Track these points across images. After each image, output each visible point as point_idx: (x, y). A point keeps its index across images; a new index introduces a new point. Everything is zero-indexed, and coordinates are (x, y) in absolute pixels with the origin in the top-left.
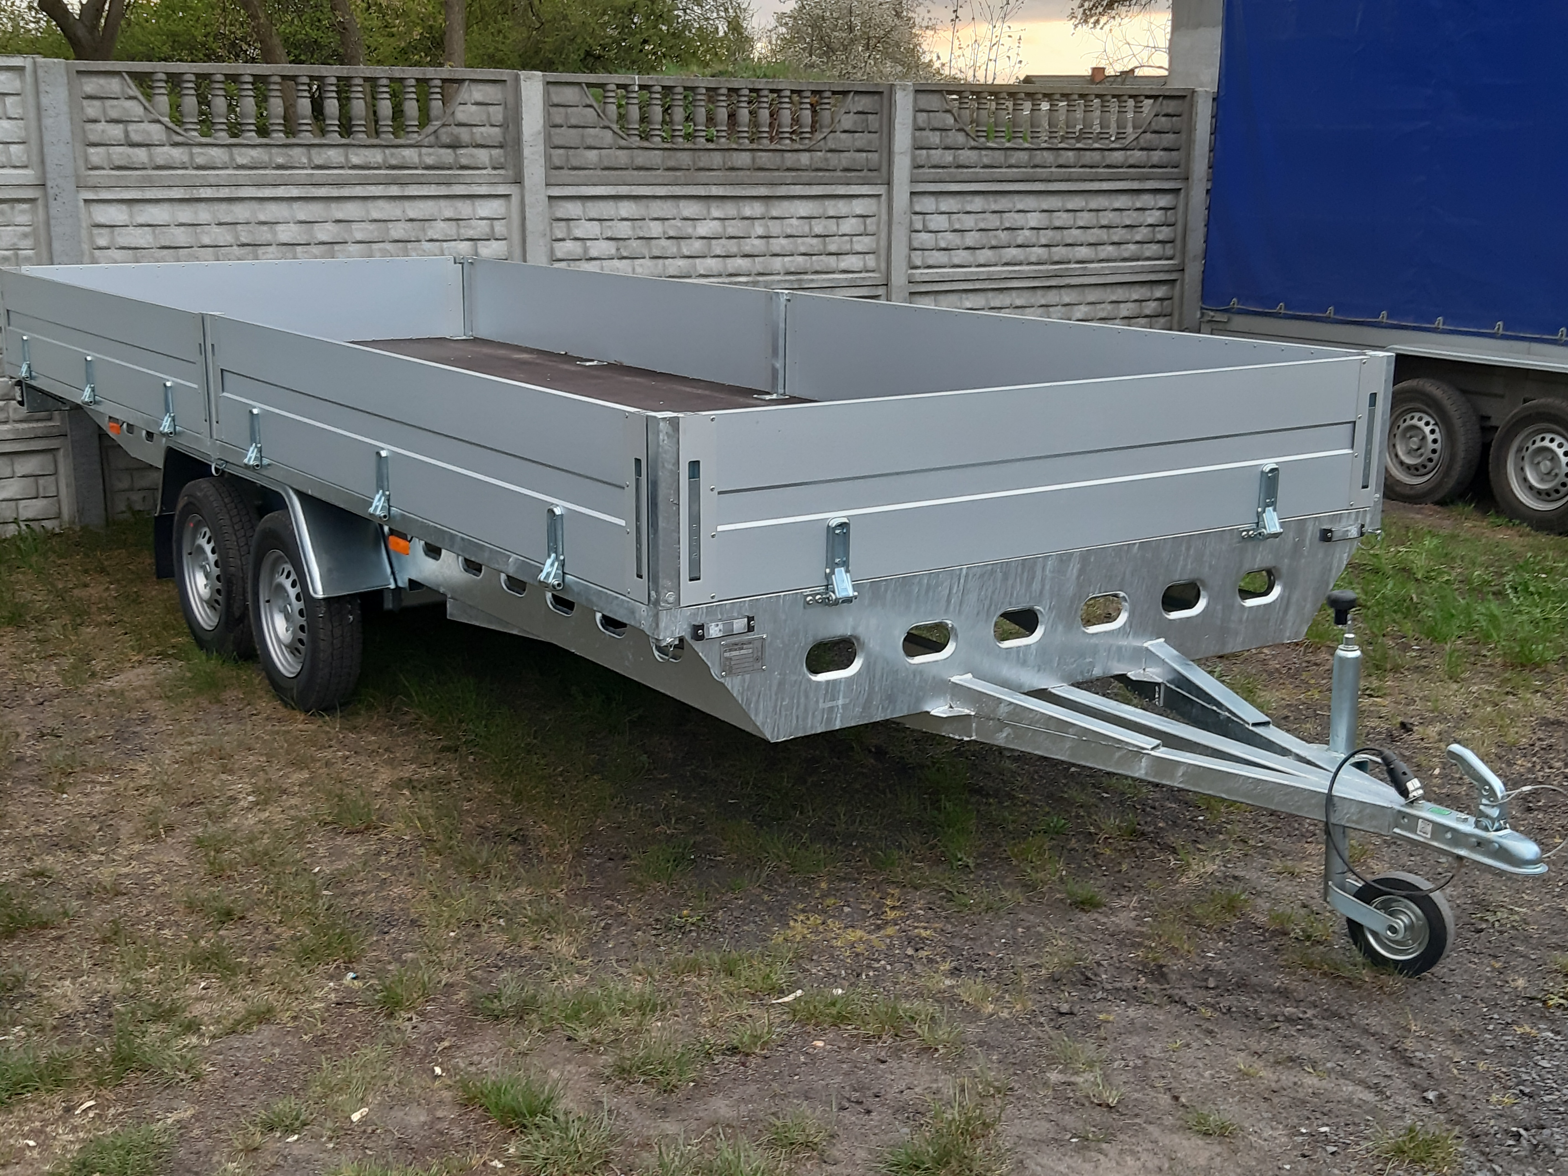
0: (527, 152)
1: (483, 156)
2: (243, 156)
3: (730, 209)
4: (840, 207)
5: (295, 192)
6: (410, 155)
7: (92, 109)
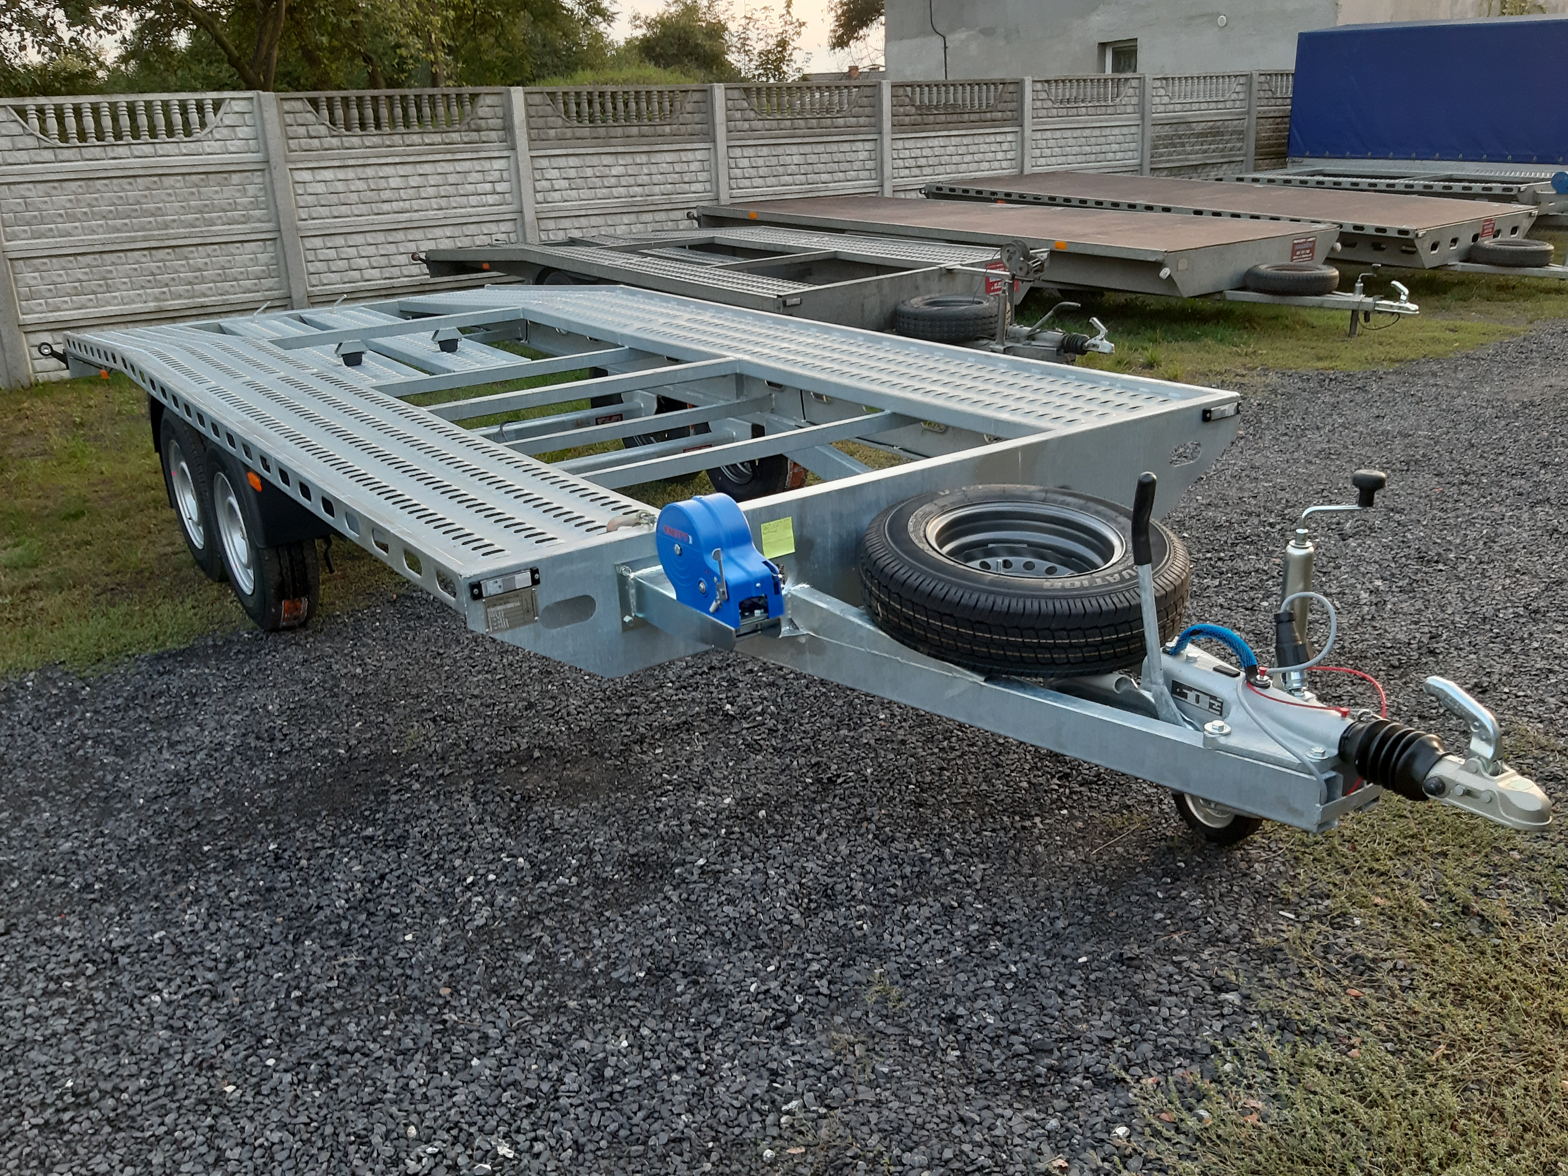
0: (517, 131)
1: (493, 135)
2: (368, 141)
3: (628, 159)
4: (690, 156)
5: (397, 160)
6: (455, 136)
7: (289, 119)
